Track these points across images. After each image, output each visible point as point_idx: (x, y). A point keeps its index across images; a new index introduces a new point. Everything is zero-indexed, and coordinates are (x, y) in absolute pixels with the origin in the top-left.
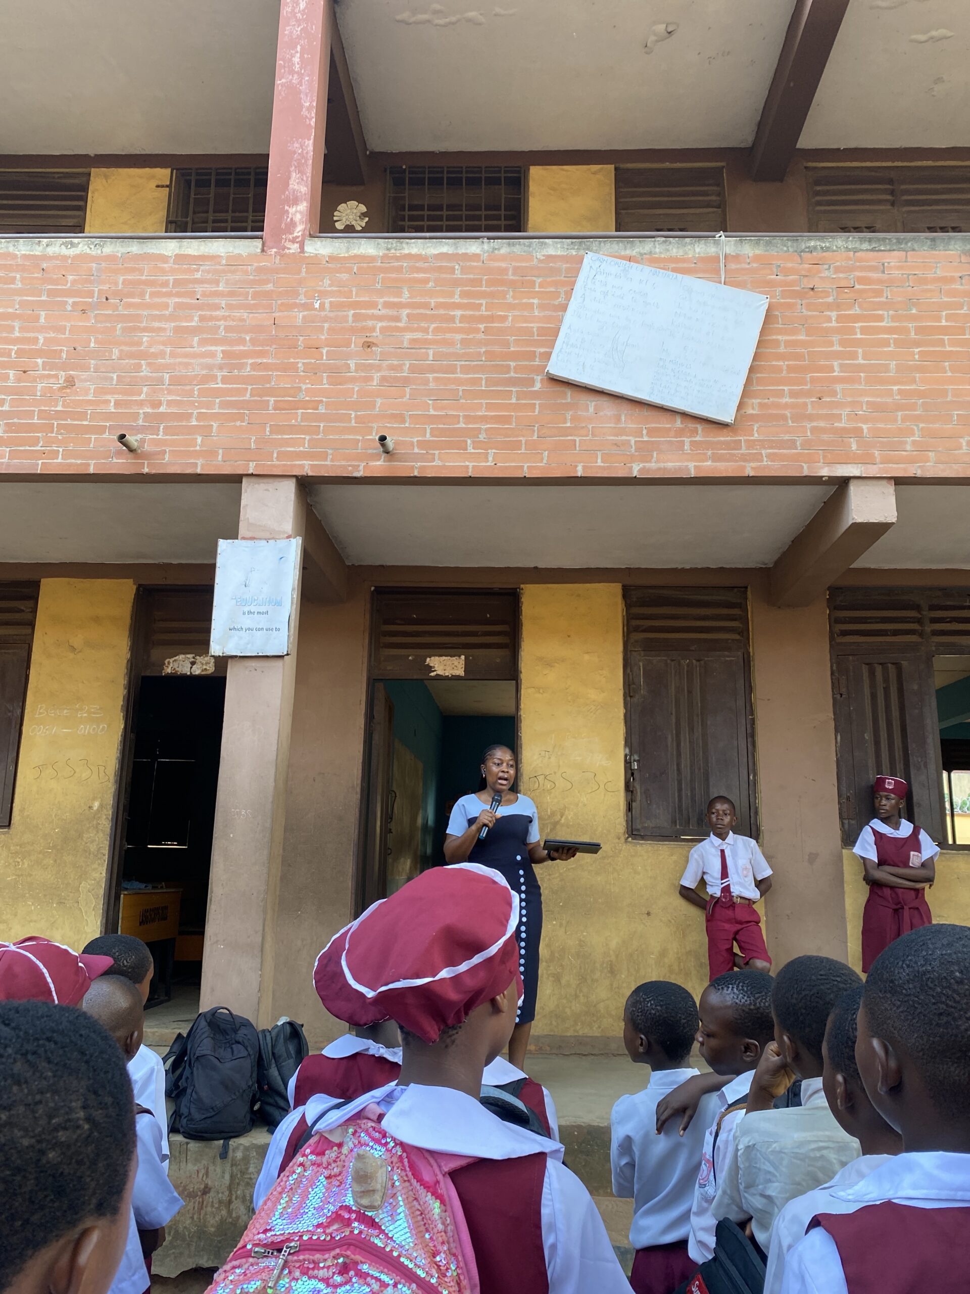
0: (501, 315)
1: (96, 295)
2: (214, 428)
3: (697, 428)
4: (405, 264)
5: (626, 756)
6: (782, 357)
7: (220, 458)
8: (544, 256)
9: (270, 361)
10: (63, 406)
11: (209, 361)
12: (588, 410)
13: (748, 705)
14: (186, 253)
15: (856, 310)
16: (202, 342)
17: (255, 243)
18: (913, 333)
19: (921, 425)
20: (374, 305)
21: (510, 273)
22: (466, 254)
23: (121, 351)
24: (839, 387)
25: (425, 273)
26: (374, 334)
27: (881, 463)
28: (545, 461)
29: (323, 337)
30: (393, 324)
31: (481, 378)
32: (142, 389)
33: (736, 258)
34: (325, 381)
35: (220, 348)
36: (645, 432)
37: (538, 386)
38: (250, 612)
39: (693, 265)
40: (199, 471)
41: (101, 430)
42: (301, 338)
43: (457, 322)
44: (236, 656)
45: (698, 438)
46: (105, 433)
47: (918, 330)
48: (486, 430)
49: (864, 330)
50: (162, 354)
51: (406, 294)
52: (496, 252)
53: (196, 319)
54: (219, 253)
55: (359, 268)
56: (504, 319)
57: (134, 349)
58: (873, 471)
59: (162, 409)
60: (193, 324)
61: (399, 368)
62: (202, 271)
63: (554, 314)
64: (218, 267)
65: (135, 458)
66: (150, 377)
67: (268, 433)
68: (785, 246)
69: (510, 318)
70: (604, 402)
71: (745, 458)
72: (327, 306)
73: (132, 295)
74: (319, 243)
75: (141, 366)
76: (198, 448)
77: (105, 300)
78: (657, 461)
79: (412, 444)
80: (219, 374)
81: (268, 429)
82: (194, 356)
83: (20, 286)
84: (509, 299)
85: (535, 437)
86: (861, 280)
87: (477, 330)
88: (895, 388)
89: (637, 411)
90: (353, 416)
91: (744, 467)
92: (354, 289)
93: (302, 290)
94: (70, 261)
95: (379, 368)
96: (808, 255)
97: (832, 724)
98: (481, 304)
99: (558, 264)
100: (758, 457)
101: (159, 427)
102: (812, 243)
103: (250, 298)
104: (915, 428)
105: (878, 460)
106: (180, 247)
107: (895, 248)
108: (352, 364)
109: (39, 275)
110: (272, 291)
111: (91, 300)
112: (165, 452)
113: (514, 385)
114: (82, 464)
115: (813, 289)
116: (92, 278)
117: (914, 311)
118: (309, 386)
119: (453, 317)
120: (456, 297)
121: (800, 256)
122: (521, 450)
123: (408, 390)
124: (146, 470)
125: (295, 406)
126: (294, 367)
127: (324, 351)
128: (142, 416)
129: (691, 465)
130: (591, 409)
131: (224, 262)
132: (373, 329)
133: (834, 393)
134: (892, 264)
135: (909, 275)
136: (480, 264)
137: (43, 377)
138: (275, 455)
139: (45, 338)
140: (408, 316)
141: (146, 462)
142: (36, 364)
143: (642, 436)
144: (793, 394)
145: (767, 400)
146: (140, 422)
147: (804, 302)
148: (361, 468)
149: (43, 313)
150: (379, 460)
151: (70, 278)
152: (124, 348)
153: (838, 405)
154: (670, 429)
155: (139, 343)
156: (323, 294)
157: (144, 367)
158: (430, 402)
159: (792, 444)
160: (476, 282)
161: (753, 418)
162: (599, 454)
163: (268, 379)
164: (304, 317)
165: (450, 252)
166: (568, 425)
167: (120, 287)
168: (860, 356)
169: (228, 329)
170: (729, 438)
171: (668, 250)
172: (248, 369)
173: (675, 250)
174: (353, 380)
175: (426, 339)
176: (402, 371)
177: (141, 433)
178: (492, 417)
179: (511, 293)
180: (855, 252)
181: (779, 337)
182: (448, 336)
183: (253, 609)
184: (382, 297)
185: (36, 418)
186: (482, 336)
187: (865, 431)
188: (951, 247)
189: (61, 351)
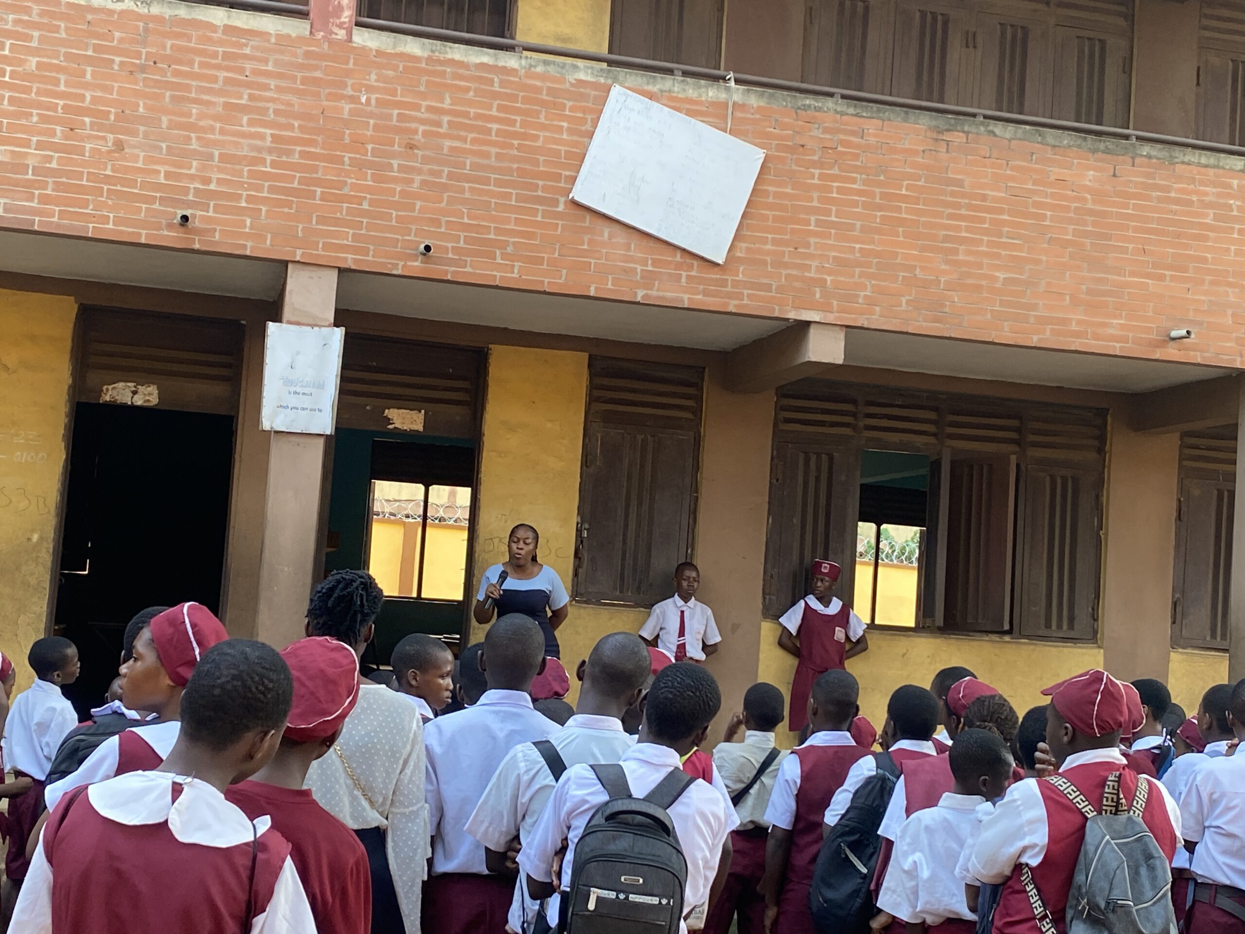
0: (533, 134)
1: (144, 57)
2: (263, 212)
3: (692, 264)
4: (449, 70)
5: (578, 524)
6: (771, 207)
7: (268, 242)
8: (576, 80)
9: (318, 151)
10: (113, 171)
11: (259, 143)
12: (602, 236)
13: (694, 483)
14: (235, 24)
15: (835, 171)
16: (251, 123)
17: (304, 25)
18: (878, 197)
19: (873, 282)
20: (417, 107)
21: (545, 92)
22: (505, 67)
23: (170, 121)
24: (812, 240)
25: (466, 81)
26: (416, 137)
27: (838, 312)
28: (563, 278)
29: (368, 133)
30: (435, 129)
31: (512, 193)
32: (191, 163)
33: (743, 105)
34: (369, 178)
35: (269, 132)
36: (650, 262)
37: (561, 208)
38: (295, 393)
39: (705, 109)
40: (248, 253)
41: (151, 200)
42: (347, 132)
43: (493, 133)
44: (283, 432)
45: (693, 273)
46: (155, 203)
47: (884, 196)
48: (514, 243)
49: (840, 190)
50: (212, 129)
51: (448, 101)
52: (533, 69)
53: (246, 97)
54: (267, 30)
55: (405, 67)
56: (536, 138)
57: (183, 119)
58: (830, 318)
59: (212, 187)
60: (243, 102)
61: (438, 174)
62: (252, 47)
63: (580, 139)
64: (267, 44)
65: (185, 233)
66: (200, 152)
67: (314, 223)
68: (784, 100)
69: (541, 139)
70: (617, 228)
71: (730, 295)
72: (373, 102)
73: (180, 62)
74: (366, 34)
75: (190, 138)
76: (247, 230)
77: (152, 64)
78: (658, 290)
79: (447, 248)
80: (269, 159)
81: (314, 219)
82: (244, 135)
83: (64, 35)
84: (542, 120)
85: (556, 255)
86: (842, 143)
87: (511, 146)
88: (858, 246)
89: (645, 242)
90: (394, 215)
91: (727, 304)
92: (399, 88)
93: (350, 82)
94: (116, 16)
95: (419, 171)
96: (804, 113)
97: (766, 507)
98: (516, 121)
99: (587, 91)
100: (740, 296)
101: (209, 205)
102: (808, 102)
103: (298, 82)
104: (868, 283)
105: (835, 309)
106: (229, 17)
107: (874, 115)
108: (395, 163)
109: (85, 27)
110: (321, 79)
111: (138, 62)
112: (215, 230)
113: (541, 205)
114: (133, 233)
115: (803, 146)
116: (139, 37)
117: (882, 178)
118: (354, 181)
119: (491, 129)
120: (494, 109)
121: (797, 113)
122: (542, 265)
123: (445, 196)
124: (197, 246)
125: (342, 199)
126: (340, 160)
127: (369, 147)
128: (192, 191)
129: (686, 297)
130: (606, 235)
131: (273, 40)
132: (416, 132)
133: (807, 245)
134: (870, 131)
135: (882, 143)
136: (517, 79)
137: (90, 137)
138: (321, 245)
139: (92, 96)
140: (449, 122)
141: (197, 238)
142: (84, 123)
143: (647, 266)
144: (775, 242)
145: (752, 246)
146: (191, 197)
147: (795, 156)
148: (400, 267)
149: (89, 69)
150: (417, 260)
151: (117, 35)
152: (173, 118)
153: (811, 256)
154: (670, 262)
155: (190, 115)
156: (370, 89)
157: (194, 140)
158: (465, 211)
159: (768, 288)
160: (513, 98)
161: (740, 260)
162: (610, 277)
163: (315, 169)
164: (350, 110)
165: (491, 63)
166: (586, 247)
167: (168, 52)
168: (833, 213)
169: (276, 112)
170: (718, 276)
171: (684, 90)
172: (297, 156)
173: (691, 91)
174: (395, 180)
175: (465, 149)
176: (441, 177)
177: (191, 208)
178: (520, 231)
179: (544, 113)
180: (842, 115)
181: (770, 188)
182: (485, 148)
183: (298, 389)
184: (424, 100)
185: (85, 179)
186: (515, 152)
187: (829, 282)
188: (920, 121)
189: (109, 112)
